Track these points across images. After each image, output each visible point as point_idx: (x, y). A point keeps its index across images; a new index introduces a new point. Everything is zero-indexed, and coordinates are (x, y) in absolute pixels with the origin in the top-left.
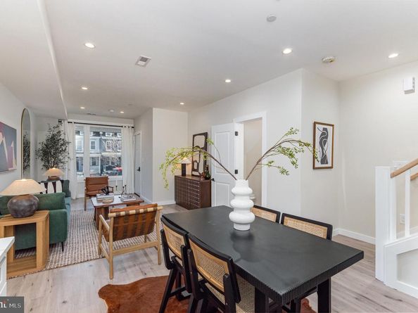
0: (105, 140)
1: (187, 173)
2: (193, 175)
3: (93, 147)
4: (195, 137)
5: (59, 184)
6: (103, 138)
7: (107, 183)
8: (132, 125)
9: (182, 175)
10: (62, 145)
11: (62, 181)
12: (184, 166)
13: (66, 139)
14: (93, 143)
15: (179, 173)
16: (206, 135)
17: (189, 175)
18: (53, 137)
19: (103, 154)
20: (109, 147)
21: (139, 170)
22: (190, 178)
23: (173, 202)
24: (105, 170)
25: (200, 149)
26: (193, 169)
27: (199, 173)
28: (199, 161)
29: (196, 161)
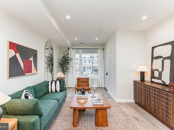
0: (94, 59)
1: (145, 79)
2: (152, 82)
3: (90, 62)
4: (155, 49)
6: (93, 58)
7: (88, 82)
9: (141, 81)
12: (142, 74)
14: (90, 60)
15: (138, 79)
17: (148, 81)
19: (93, 65)
20: (95, 62)
21: (107, 74)
22: (149, 84)
23: (132, 101)
24: (94, 71)
25: (163, 59)
26: (153, 77)
27: (162, 81)
28: (163, 70)
29: (157, 70)
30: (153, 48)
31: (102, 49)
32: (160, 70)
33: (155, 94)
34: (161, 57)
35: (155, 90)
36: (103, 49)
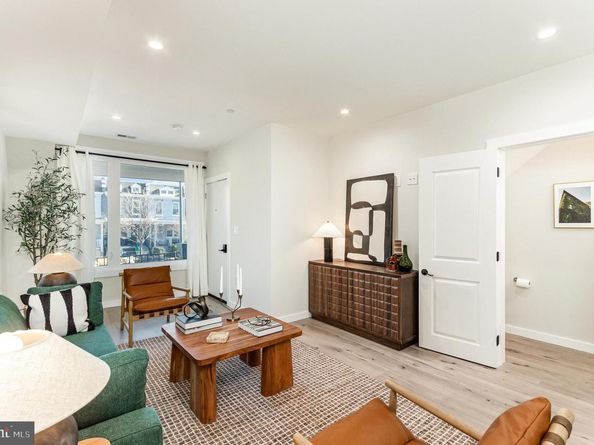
1: (335, 257)
2: (347, 260)
4: (354, 186)
5: (78, 294)
7: (168, 280)
8: (203, 164)
9: (325, 260)
10: (64, 199)
11: (87, 287)
12: (328, 242)
13: (74, 187)
16: (390, 179)
17: (339, 260)
18: (46, 180)
21: (225, 250)
22: (343, 265)
25: (371, 209)
26: (349, 248)
27: (371, 257)
28: (371, 232)
29: (359, 233)
30: (350, 183)
31: (200, 168)
32: (366, 232)
33: (364, 285)
34: (366, 205)
35: (364, 278)
36: (204, 167)
